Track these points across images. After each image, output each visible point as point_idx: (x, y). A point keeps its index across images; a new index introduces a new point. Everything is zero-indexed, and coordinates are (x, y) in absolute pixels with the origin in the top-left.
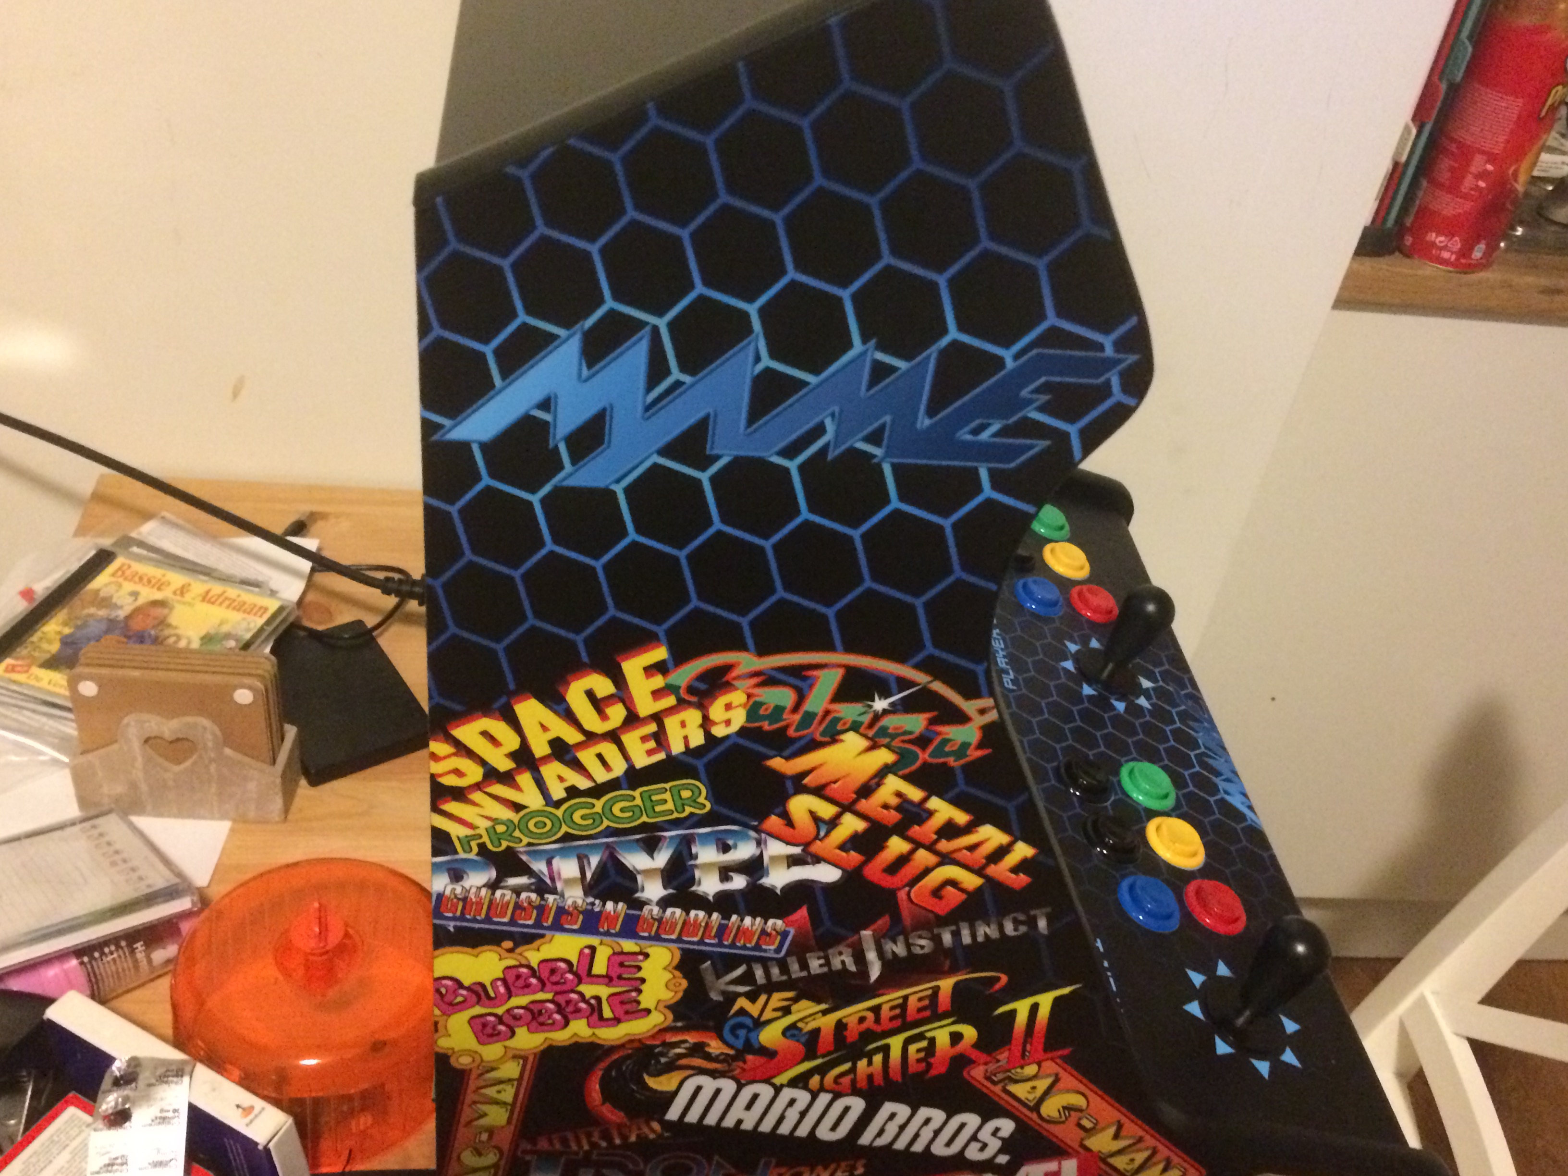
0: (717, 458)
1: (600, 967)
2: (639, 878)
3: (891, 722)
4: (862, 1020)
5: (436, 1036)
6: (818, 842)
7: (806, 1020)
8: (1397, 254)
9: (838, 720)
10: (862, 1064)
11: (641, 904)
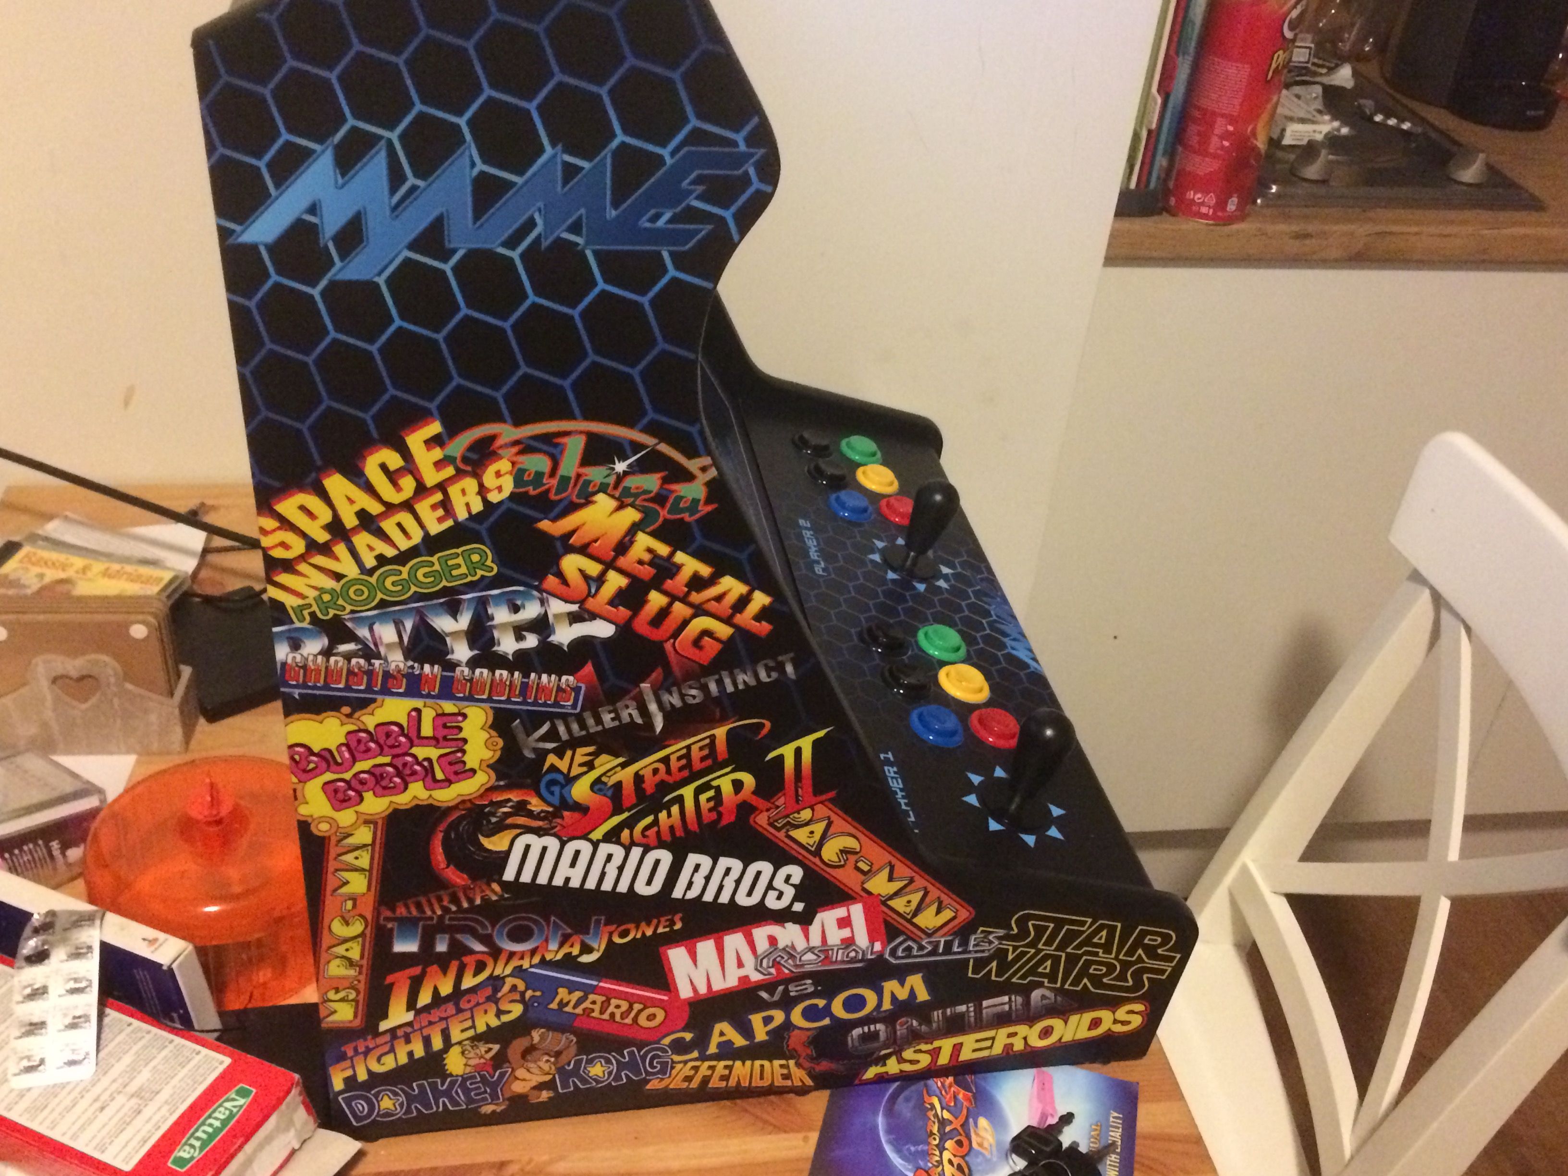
0: (454, 251)
1: (427, 730)
2: (448, 640)
3: (632, 482)
4: (656, 771)
5: (297, 803)
6: (591, 599)
7: (609, 774)
8: (1164, 214)
9: (589, 482)
10: (663, 815)
11: (451, 666)
